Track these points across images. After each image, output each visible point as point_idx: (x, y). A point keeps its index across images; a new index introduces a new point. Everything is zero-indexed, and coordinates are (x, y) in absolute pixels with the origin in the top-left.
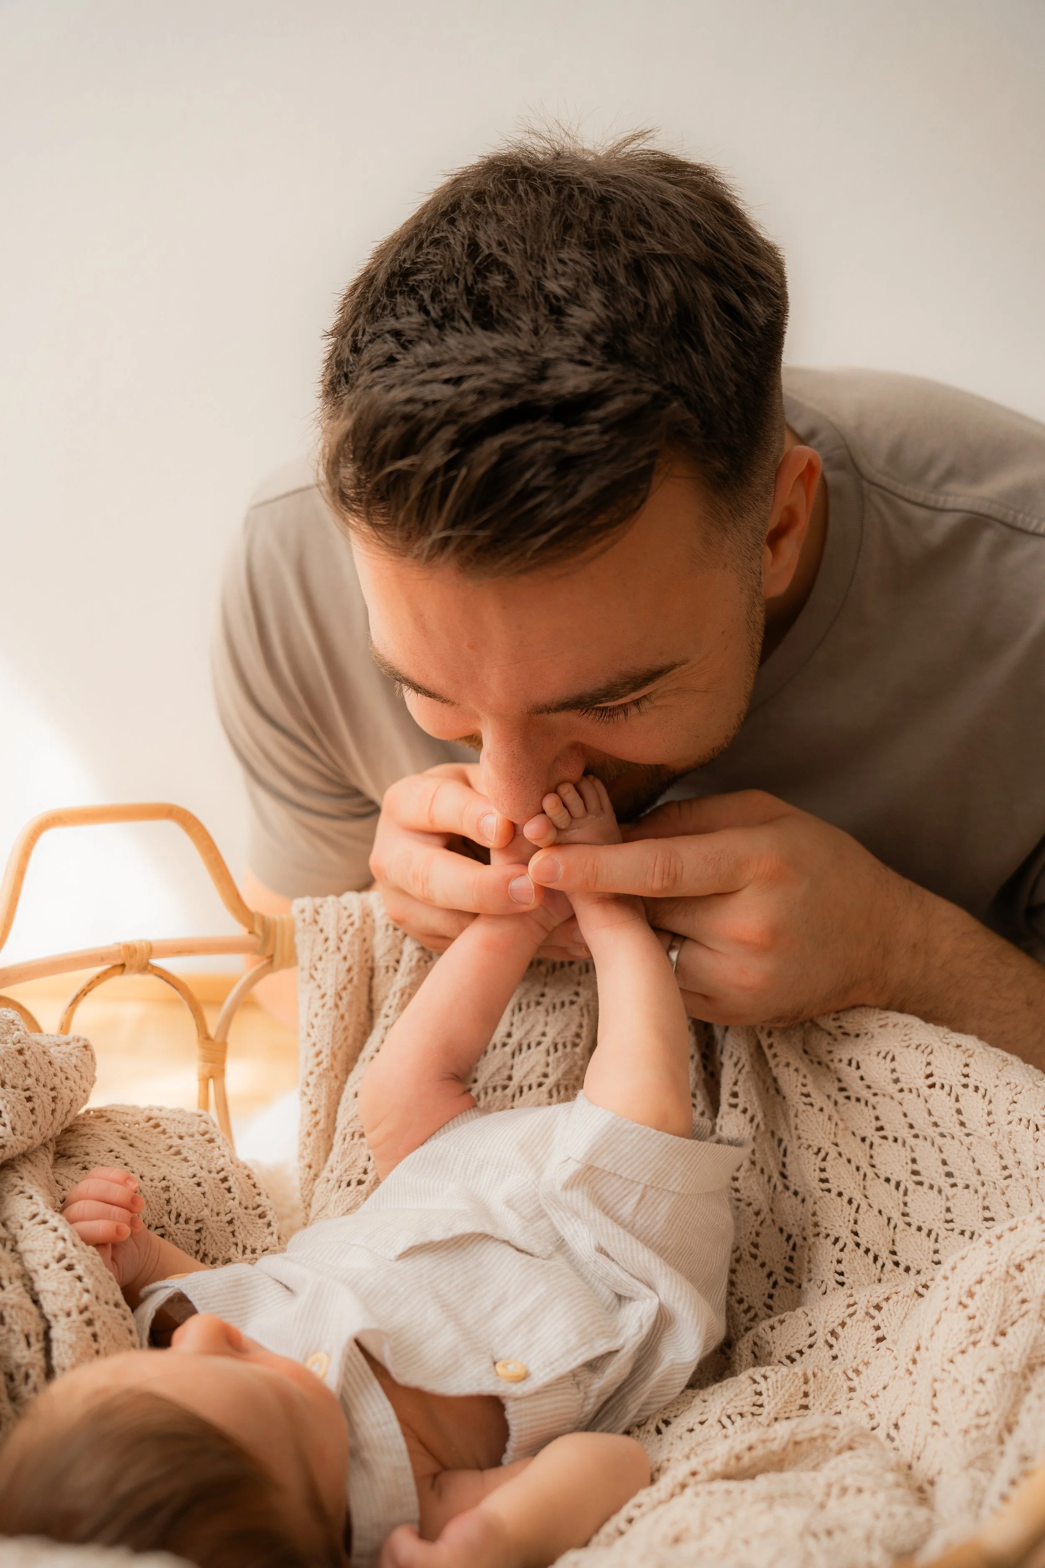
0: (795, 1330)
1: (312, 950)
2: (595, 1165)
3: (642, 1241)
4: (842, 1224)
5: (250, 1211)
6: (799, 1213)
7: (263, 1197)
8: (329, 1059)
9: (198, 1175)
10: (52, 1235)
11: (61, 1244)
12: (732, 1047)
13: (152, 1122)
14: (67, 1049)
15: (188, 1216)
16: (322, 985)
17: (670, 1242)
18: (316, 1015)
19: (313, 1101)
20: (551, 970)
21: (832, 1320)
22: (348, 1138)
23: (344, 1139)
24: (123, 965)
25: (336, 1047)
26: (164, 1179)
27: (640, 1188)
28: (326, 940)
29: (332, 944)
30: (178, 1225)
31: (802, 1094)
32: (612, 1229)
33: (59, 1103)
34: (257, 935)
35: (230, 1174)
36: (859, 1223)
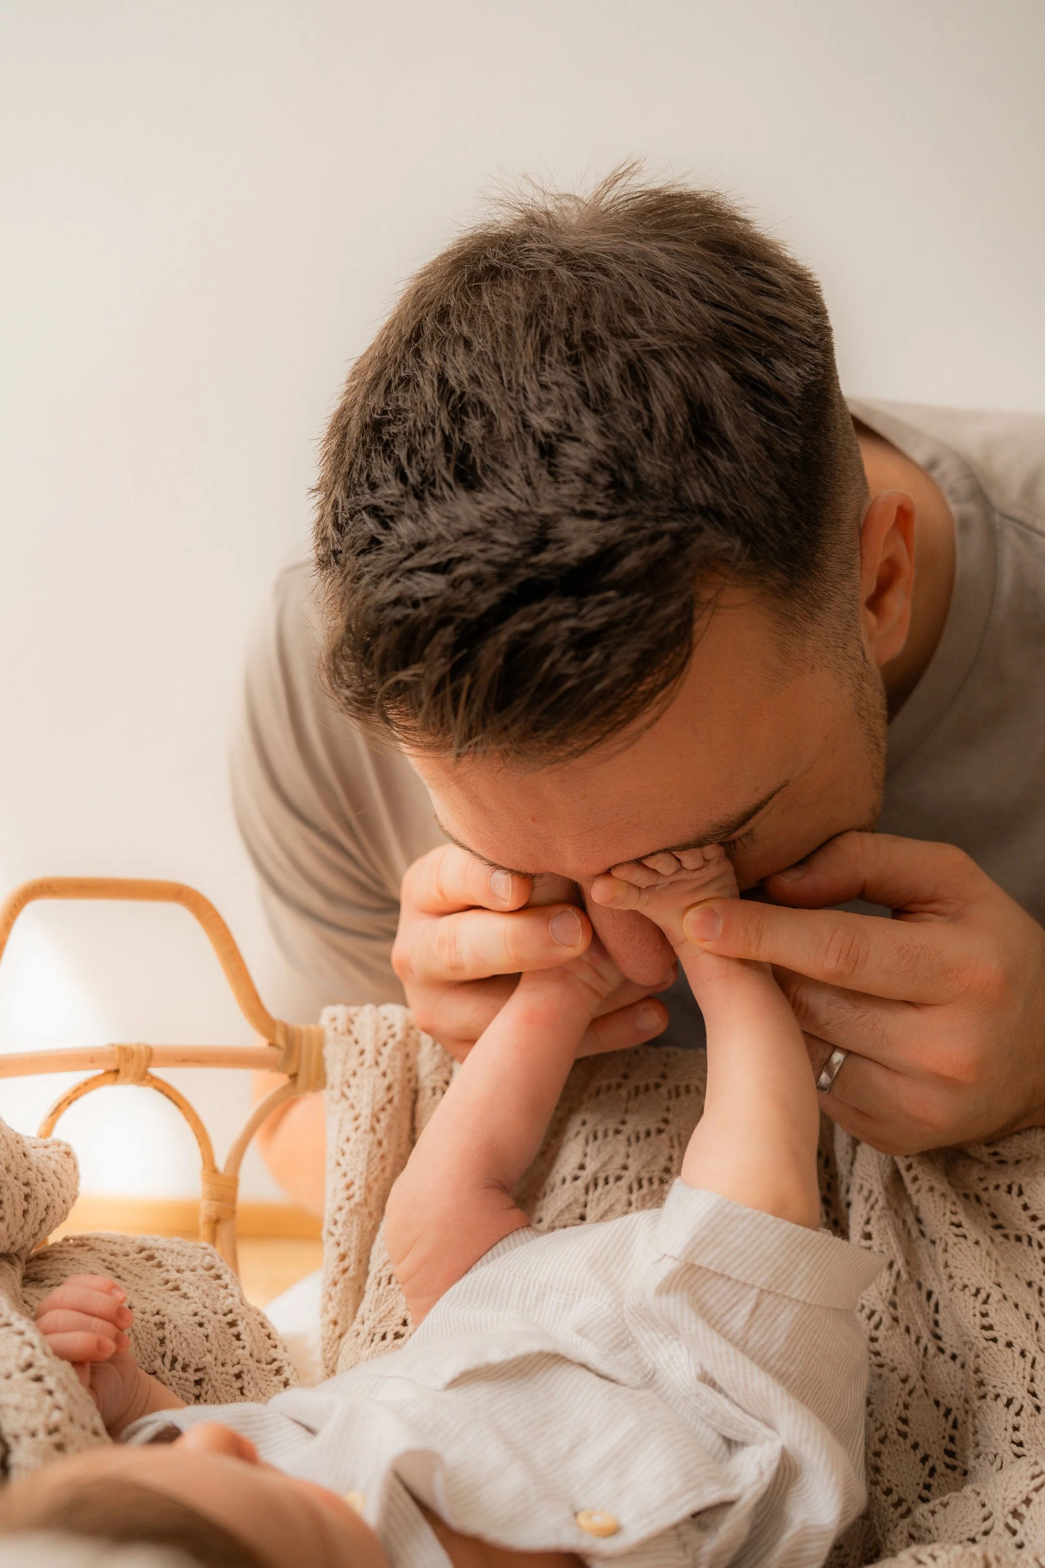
0: (964, 1514)
1: (345, 1063)
2: (697, 1262)
3: (759, 1363)
4: (1015, 1381)
5: (263, 1366)
6: (958, 1381)
7: (280, 1350)
8: (362, 1191)
9: (200, 1314)
10: (17, 1339)
11: (27, 1351)
12: (862, 1178)
13: (144, 1254)
14: (47, 1152)
15: (187, 1361)
16: (356, 1105)
17: (792, 1368)
18: (348, 1140)
19: (342, 1241)
20: (633, 1094)
21: (1013, 1495)
22: (384, 1282)
23: (379, 1284)
24: (117, 1071)
25: (372, 1177)
26: (158, 1313)
27: (754, 1293)
28: (362, 1053)
29: (369, 1057)
30: (174, 1372)
31: (952, 1224)
32: (720, 1347)
33: (33, 1204)
34: (279, 1047)
35: (239, 1317)
36: (1037, 1380)
